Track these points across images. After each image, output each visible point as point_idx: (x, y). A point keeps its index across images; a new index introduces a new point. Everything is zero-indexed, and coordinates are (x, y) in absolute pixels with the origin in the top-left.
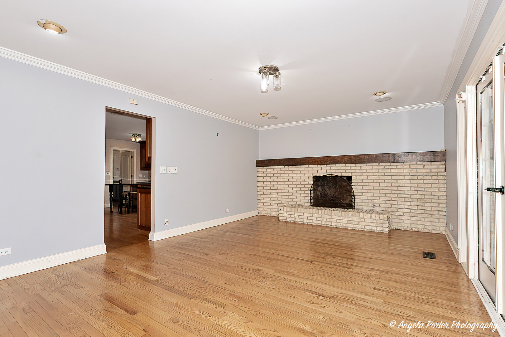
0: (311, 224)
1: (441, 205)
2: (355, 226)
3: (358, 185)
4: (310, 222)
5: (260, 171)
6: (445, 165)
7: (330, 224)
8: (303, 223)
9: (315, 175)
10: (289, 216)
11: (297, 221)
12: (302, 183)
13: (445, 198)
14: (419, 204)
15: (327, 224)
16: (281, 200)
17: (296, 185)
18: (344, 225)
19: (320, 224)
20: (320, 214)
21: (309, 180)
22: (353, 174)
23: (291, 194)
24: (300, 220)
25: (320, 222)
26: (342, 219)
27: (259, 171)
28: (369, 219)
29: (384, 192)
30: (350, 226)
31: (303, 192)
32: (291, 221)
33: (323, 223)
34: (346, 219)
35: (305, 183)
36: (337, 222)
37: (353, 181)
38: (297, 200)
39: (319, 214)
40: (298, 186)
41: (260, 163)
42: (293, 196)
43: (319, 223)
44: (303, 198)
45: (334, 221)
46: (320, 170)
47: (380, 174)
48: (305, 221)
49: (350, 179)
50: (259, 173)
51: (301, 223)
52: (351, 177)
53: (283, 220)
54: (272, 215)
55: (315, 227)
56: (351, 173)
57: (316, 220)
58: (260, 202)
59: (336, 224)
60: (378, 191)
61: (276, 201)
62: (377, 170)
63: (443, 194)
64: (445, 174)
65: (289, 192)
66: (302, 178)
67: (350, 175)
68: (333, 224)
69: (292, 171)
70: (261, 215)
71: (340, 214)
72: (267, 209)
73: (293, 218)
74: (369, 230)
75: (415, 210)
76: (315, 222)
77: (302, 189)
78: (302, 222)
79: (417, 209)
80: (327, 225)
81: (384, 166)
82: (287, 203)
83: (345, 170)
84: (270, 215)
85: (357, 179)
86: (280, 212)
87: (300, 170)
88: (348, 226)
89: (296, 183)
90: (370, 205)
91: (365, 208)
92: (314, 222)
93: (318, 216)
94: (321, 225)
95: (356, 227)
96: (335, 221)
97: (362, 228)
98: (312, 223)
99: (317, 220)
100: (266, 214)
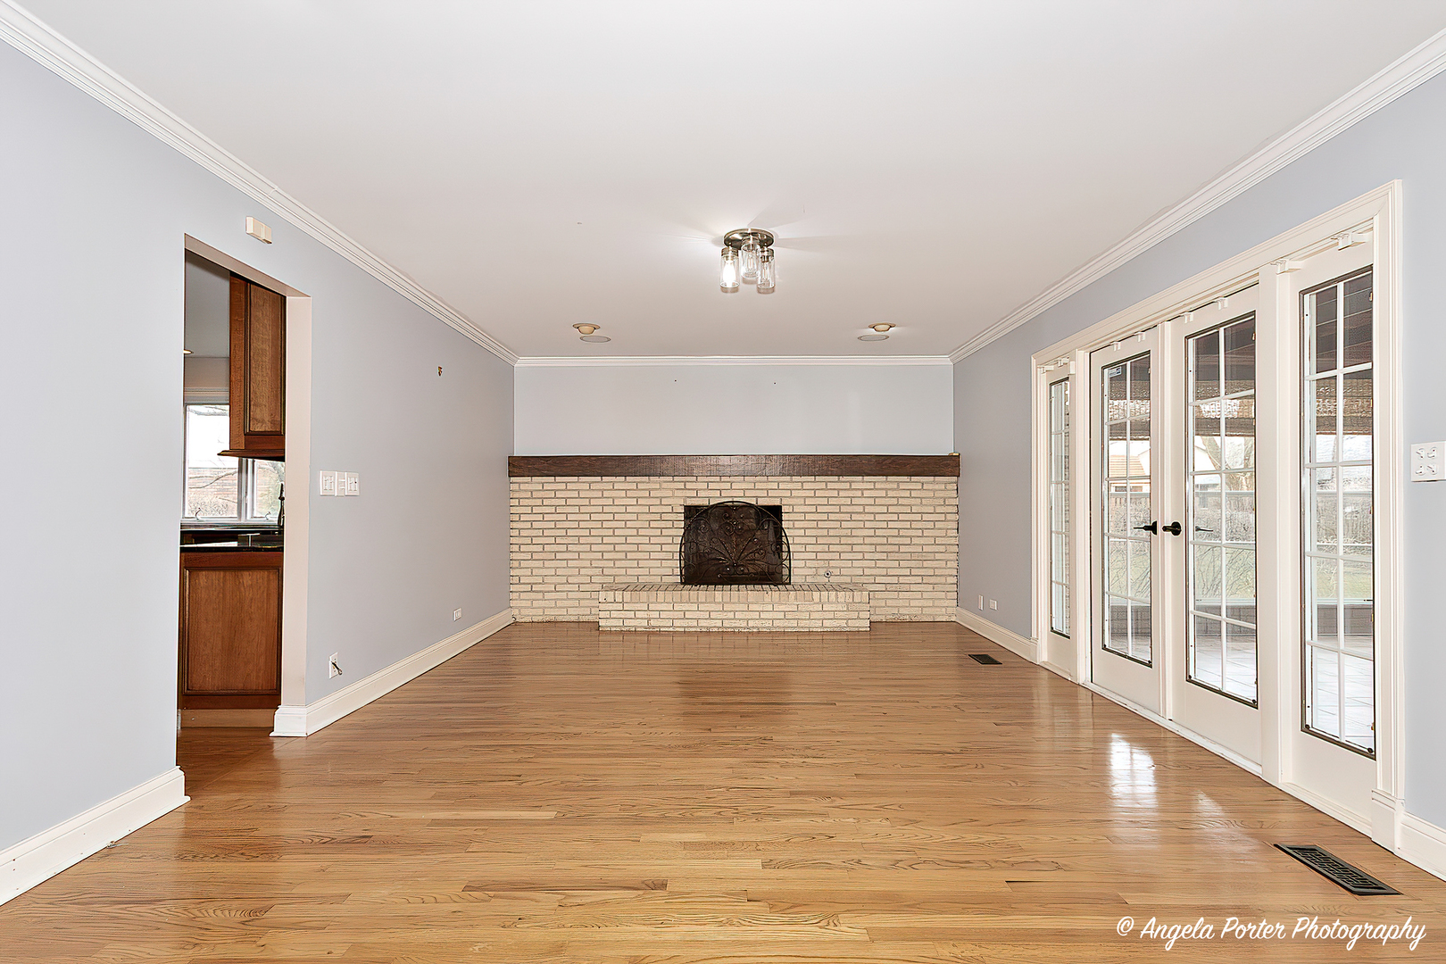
0: (693, 630)
1: (949, 564)
2: (802, 623)
3: (796, 526)
4: (690, 624)
5: (520, 490)
6: (957, 483)
7: (744, 624)
8: (671, 629)
9: (690, 502)
10: (631, 614)
11: (654, 627)
12: (653, 524)
13: (955, 549)
14: (913, 564)
15: (736, 625)
16: (590, 572)
17: (637, 529)
18: (777, 623)
19: (719, 628)
20: (719, 603)
21: (673, 517)
22: (784, 502)
23: (622, 556)
24: (664, 624)
25: (719, 623)
26: (773, 611)
27: (517, 488)
28: (832, 603)
29: (850, 541)
30: (791, 625)
31: (658, 548)
32: (638, 629)
33: (726, 624)
34: (782, 608)
35: (663, 524)
36: (760, 619)
37: (784, 517)
38: (639, 571)
39: (715, 603)
40: (642, 532)
41: (522, 466)
42: (626, 559)
43: (715, 627)
44: (658, 563)
45: (754, 617)
46: (704, 490)
47: (843, 501)
48: (677, 623)
49: (776, 511)
50: (516, 495)
51: (667, 629)
52: (779, 508)
53: (613, 629)
54: (560, 619)
55: (703, 639)
56: (781, 498)
57: (706, 619)
58: (519, 583)
59: (758, 623)
60: (837, 540)
61: (574, 576)
62: (836, 492)
63: (953, 541)
64: (956, 502)
65: (615, 551)
66: (653, 509)
67: (777, 502)
68: (751, 623)
69: (626, 490)
70: (523, 620)
71: (767, 598)
72: (542, 603)
73: (642, 619)
74: (832, 630)
75: (906, 578)
76: (705, 625)
77: (653, 540)
78: (670, 627)
79: (911, 575)
80: (736, 627)
81: (850, 482)
82: (611, 579)
83: (767, 490)
84: (553, 618)
85: (793, 512)
86: (602, 607)
87: (649, 490)
88: (786, 624)
89: (637, 524)
90: (822, 572)
91: (809, 579)
92: (702, 623)
93: (712, 607)
94: (720, 630)
95: (805, 625)
96: (756, 615)
97: (816, 626)
98: (698, 626)
99: (710, 618)
100: (540, 619)
